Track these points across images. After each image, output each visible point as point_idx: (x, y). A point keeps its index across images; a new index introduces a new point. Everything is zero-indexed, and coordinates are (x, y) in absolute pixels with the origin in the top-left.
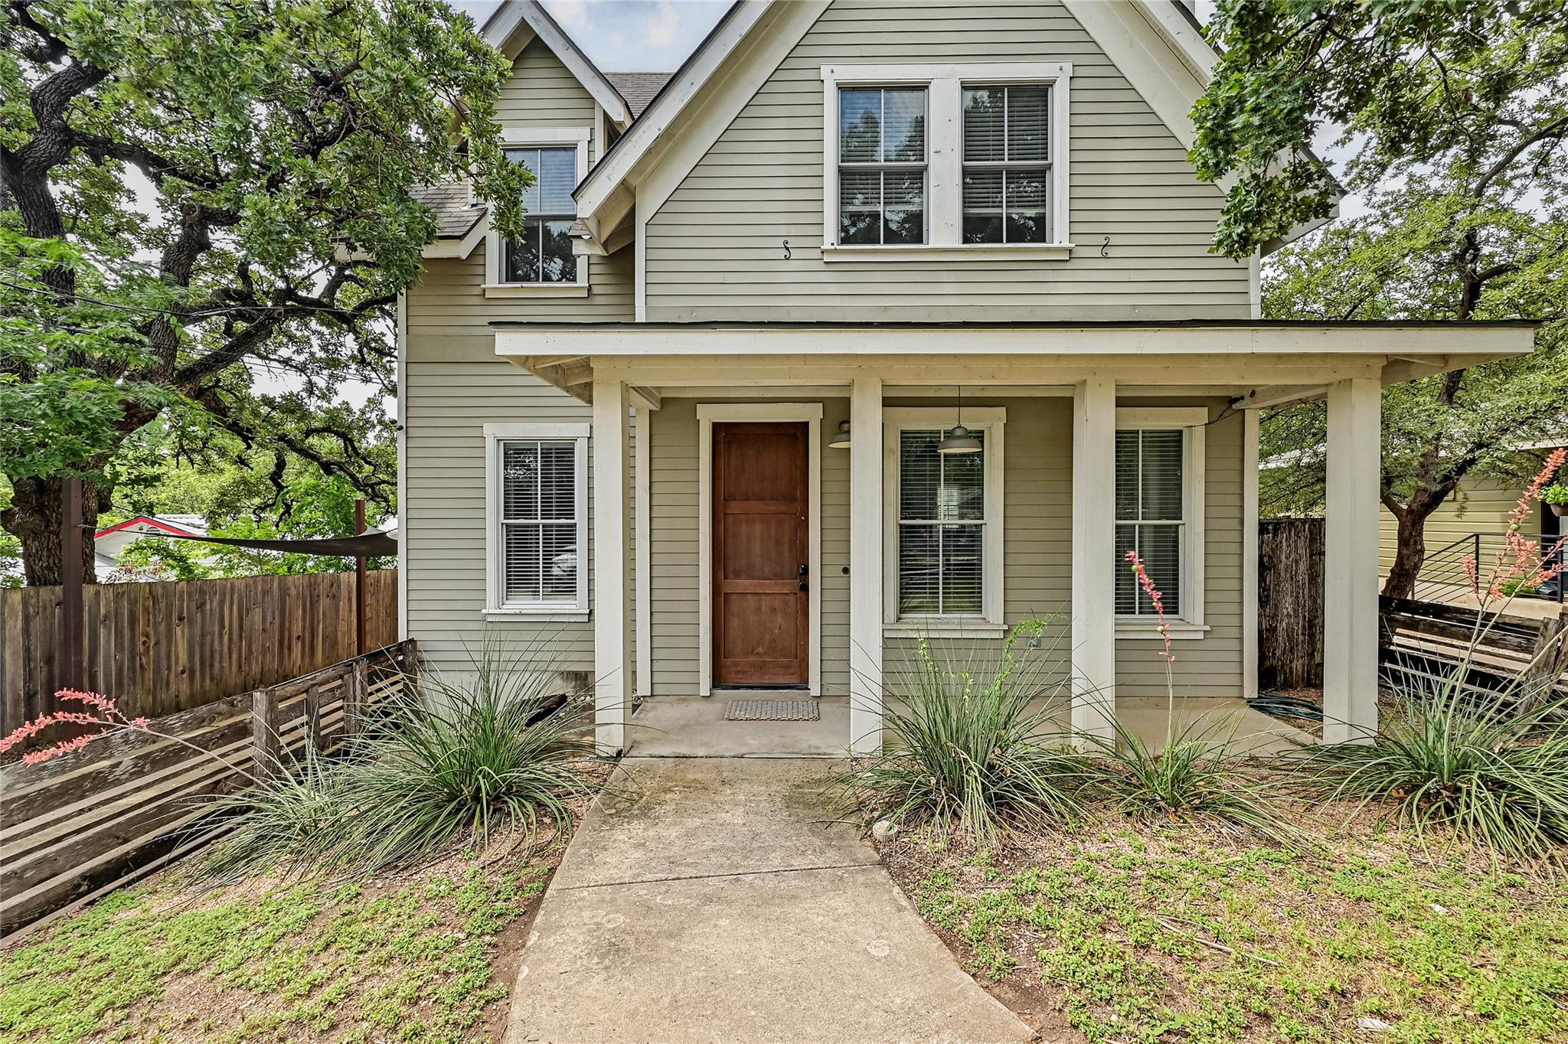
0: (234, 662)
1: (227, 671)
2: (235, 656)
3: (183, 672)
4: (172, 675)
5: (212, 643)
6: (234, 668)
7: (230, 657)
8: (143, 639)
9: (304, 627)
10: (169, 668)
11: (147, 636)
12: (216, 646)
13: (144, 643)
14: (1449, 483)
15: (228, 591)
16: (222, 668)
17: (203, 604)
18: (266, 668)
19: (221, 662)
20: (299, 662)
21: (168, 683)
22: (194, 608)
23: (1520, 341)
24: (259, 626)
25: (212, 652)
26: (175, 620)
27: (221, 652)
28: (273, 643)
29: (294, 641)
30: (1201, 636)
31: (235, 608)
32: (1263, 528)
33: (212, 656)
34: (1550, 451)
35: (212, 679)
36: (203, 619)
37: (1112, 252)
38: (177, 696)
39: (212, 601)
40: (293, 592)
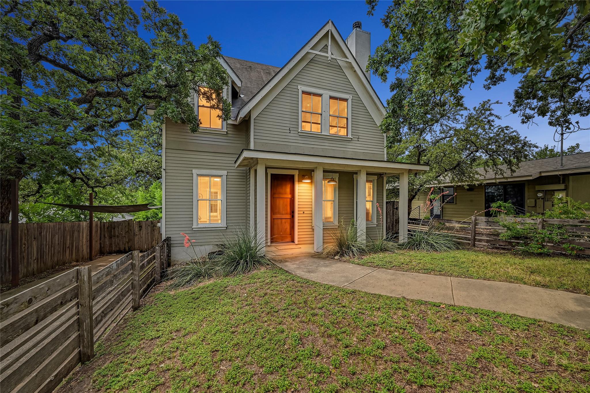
0: (50, 256)
1: (47, 259)
2: (50, 254)
3: (35, 260)
4: (32, 261)
5: (44, 248)
6: (50, 258)
7: (49, 254)
8: (24, 246)
9: (70, 243)
10: (31, 258)
11: (25, 245)
12: (45, 250)
13: (24, 247)
14: (416, 193)
15: (48, 228)
16: (46, 258)
17: (41, 232)
18: (59, 259)
19: (46, 256)
20: (68, 257)
21: (31, 264)
22: (38, 234)
23: (427, 168)
24: (57, 242)
25: (44, 252)
26: (33, 239)
27: (46, 252)
28: (61, 249)
29: (67, 249)
30: (376, 226)
31: (50, 235)
32: (387, 202)
33: (43, 254)
34: (432, 187)
35: (43, 262)
36: (41, 239)
37: (360, 140)
38: (33, 269)
39: (44, 231)
40: (67, 229)
